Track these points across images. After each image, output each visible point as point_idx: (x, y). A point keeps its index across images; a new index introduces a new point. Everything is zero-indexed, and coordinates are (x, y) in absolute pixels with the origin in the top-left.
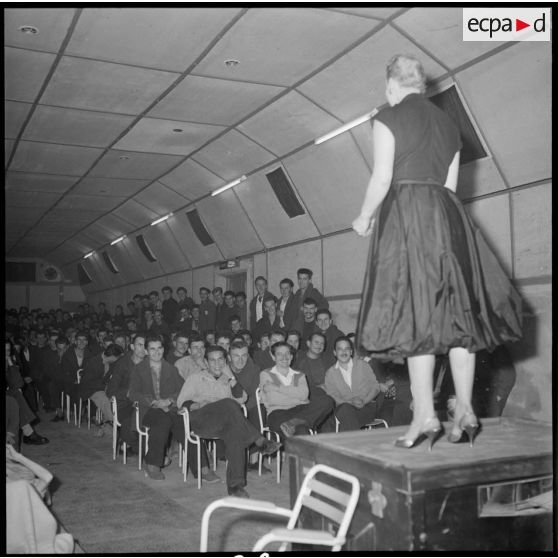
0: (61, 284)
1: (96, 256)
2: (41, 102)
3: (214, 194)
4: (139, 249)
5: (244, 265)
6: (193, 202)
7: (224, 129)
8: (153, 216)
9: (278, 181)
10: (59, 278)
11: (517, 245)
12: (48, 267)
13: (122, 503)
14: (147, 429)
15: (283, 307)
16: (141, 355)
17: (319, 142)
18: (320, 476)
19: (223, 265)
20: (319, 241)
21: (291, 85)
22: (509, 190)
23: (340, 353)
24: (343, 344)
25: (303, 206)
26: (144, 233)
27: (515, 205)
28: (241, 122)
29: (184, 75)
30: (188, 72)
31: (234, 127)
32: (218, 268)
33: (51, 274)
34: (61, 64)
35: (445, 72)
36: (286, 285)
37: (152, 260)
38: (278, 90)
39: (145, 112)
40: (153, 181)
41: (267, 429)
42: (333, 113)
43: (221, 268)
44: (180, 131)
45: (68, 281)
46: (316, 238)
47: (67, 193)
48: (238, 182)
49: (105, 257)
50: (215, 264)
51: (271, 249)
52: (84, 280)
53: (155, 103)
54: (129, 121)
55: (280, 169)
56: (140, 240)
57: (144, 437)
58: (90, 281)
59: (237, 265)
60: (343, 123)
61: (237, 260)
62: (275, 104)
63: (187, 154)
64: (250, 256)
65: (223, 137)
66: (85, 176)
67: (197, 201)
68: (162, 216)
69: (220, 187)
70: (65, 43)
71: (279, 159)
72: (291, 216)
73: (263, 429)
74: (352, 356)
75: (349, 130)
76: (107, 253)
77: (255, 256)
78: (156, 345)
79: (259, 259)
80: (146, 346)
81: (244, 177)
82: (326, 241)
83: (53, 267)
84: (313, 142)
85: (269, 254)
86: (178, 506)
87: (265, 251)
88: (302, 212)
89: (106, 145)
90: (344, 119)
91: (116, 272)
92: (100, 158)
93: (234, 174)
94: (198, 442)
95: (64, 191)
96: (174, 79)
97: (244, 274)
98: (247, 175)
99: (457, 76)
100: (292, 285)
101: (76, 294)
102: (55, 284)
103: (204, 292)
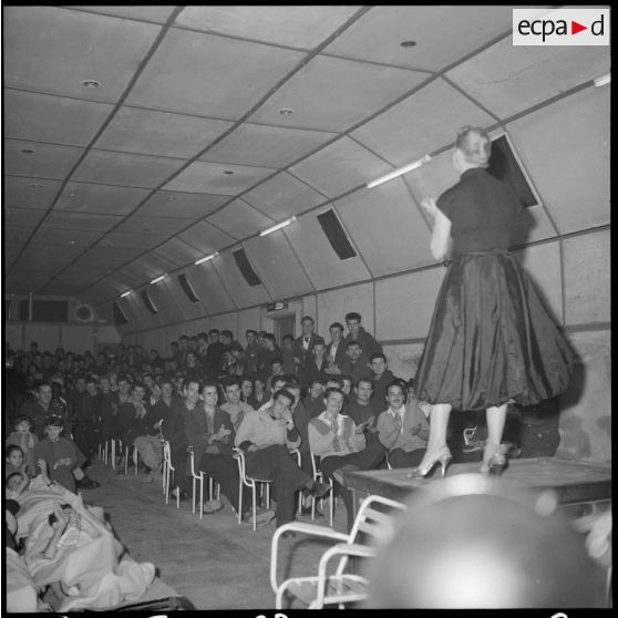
0: (95, 325)
1: (134, 295)
2: (94, 146)
3: (263, 234)
4: (181, 288)
5: (293, 307)
6: (240, 242)
7: (275, 171)
8: (197, 254)
9: (329, 223)
10: (92, 318)
11: (567, 292)
12: (80, 306)
13: (182, 542)
14: (202, 473)
15: (334, 351)
16: (194, 400)
17: (371, 185)
18: (374, 505)
19: (270, 306)
20: (371, 284)
21: (343, 130)
22: (559, 237)
23: (393, 398)
24: (395, 390)
25: (355, 248)
26: (187, 272)
27: (566, 253)
28: (292, 164)
29: (238, 123)
30: (243, 120)
31: (285, 169)
32: (265, 310)
33: (84, 313)
34: (119, 113)
35: (496, 122)
36: (336, 329)
37: (195, 300)
38: (330, 136)
39: (198, 156)
40: (199, 220)
41: (320, 474)
42: (386, 158)
43: (269, 310)
44: (230, 173)
45: (102, 321)
46: (368, 281)
47: (110, 231)
48: (287, 223)
49: (143, 295)
50: (262, 306)
51: (321, 292)
52: (119, 320)
53: (208, 148)
54: (180, 164)
55: (331, 211)
56: (182, 279)
57: (198, 481)
58: (126, 322)
59: (286, 306)
60: (395, 168)
61: (286, 302)
62: (327, 148)
63: (236, 194)
64: (299, 298)
65: (274, 179)
66: (130, 215)
67: (243, 240)
68: (207, 255)
69: (269, 227)
70: (125, 95)
71: (330, 201)
72: (342, 259)
73: (316, 474)
74: (404, 402)
75: (402, 175)
76: (146, 292)
77: (305, 298)
78: (211, 390)
79: (308, 301)
80: (201, 391)
81: (294, 218)
82: (378, 284)
83: (86, 305)
84: (365, 185)
85: (320, 296)
86: (235, 545)
87: (315, 293)
88: (354, 255)
89: (155, 186)
90: (395, 164)
91: (155, 312)
92: (148, 198)
93: (284, 215)
94: (253, 485)
95: (106, 230)
96: (229, 127)
97: (293, 317)
98: (298, 216)
99: (507, 126)
100: (342, 329)
101: (111, 335)
102: (88, 324)
103: (251, 334)
